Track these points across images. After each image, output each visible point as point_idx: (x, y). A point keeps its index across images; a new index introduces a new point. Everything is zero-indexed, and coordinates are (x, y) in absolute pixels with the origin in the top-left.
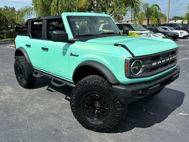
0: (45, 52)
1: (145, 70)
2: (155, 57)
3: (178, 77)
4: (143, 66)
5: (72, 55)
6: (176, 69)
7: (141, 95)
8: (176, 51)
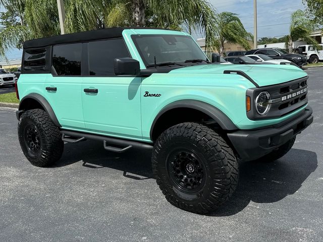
0: (91, 97)
1: (274, 107)
2: (284, 88)
3: (311, 121)
4: (271, 101)
5: (147, 96)
6: (308, 110)
7: (271, 145)
8: (306, 81)
